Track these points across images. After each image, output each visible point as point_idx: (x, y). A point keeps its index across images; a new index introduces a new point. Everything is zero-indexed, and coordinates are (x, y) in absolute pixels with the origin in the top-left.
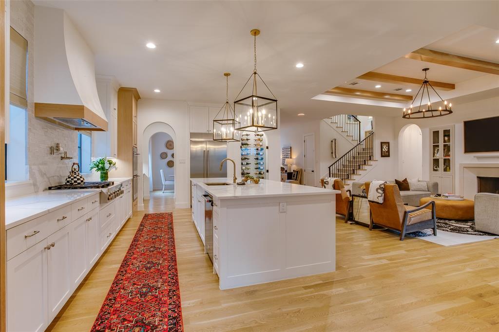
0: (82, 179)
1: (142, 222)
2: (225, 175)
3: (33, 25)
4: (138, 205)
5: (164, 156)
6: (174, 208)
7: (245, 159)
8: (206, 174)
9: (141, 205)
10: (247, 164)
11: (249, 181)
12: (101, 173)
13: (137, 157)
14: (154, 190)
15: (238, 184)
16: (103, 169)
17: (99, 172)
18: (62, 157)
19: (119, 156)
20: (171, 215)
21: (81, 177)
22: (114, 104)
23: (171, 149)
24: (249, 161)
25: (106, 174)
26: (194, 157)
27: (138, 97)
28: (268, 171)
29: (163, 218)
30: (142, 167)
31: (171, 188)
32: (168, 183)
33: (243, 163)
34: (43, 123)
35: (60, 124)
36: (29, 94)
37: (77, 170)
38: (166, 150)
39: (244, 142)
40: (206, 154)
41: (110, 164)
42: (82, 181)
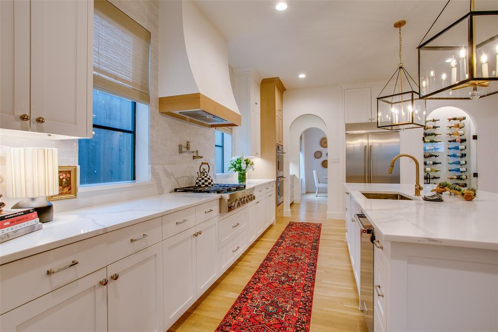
0: (210, 181)
1: (283, 233)
2: (396, 180)
3: (158, 16)
4: (284, 210)
5: (318, 155)
6: (325, 217)
7: (431, 156)
8: (368, 177)
9: (287, 210)
10: (435, 163)
11: (448, 192)
12: (239, 174)
13: (282, 156)
14: (307, 193)
15: (426, 199)
16: (240, 169)
17: (237, 172)
18: (194, 156)
19: (263, 155)
20: (319, 227)
21: (209, 179)
22: (255, 97)
23: (324, 147)
24: (437, 160)
25: (244, 175)
26: (350, 156)
27: (282, 89)
28: (476, 175)
29: (309, 230)
30: (289, 167)
31: (324, 191)
32: (321, 185)
33: (428, 162)
34: (170, 119)
35: (191, 121)
36: (151, 88)
37: (207, 170)
38: (320, 149)
39: (428, 131)
40: (368, 151)
41: (247, 163)
42: (210, 183)
